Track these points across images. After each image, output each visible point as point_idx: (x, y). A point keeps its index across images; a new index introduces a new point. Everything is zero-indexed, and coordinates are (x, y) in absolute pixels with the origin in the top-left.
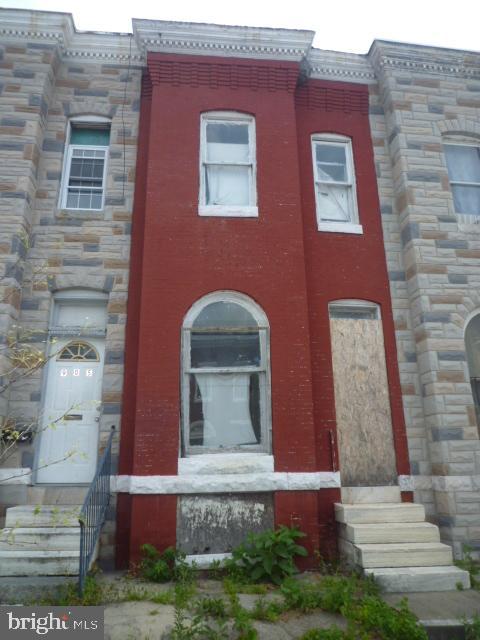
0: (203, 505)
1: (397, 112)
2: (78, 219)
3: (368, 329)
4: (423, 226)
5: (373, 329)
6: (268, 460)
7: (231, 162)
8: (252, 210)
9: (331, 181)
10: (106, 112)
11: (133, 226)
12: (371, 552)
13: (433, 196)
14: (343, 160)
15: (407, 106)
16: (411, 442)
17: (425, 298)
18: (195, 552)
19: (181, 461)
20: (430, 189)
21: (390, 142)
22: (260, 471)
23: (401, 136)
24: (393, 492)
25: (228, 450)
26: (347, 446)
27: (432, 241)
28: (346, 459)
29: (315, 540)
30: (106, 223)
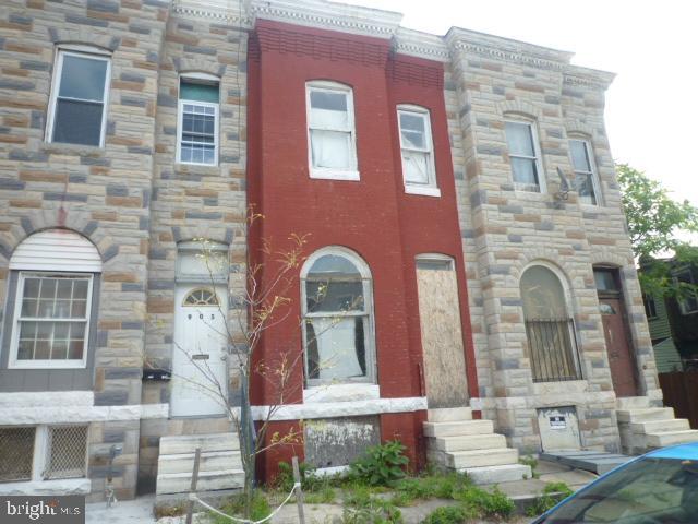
0: (325, 428)
1: (468, 91)
2: (197, 175)
3: (445, 279)
4: (489, 193)
5: (449, 278)
6: (375, 389)
7: (333, 128)
8: (354, 175)
9: (413, 148)
10: (216, 71)
11: (247, 183)
12: (460, 456)
13: (496, 167)
14: (423, 129)
15: (475, 87)
16: (479, 372)
17: (491, 255)
18: (320, 467)
19: (304, 391)
20: (495, 161)
21: (461, 116)
22: (368, 397)
23: (471, 113)
24: (466, 411)
25: (340, 382)
26: (431, 377)
27: (495, 207)
28: (430, 387)
29: (413, 451)
30: (222, 179)
